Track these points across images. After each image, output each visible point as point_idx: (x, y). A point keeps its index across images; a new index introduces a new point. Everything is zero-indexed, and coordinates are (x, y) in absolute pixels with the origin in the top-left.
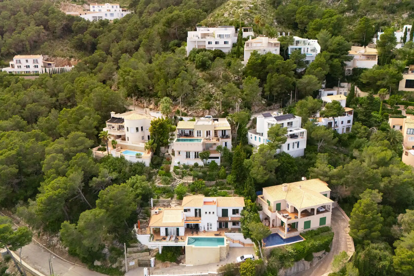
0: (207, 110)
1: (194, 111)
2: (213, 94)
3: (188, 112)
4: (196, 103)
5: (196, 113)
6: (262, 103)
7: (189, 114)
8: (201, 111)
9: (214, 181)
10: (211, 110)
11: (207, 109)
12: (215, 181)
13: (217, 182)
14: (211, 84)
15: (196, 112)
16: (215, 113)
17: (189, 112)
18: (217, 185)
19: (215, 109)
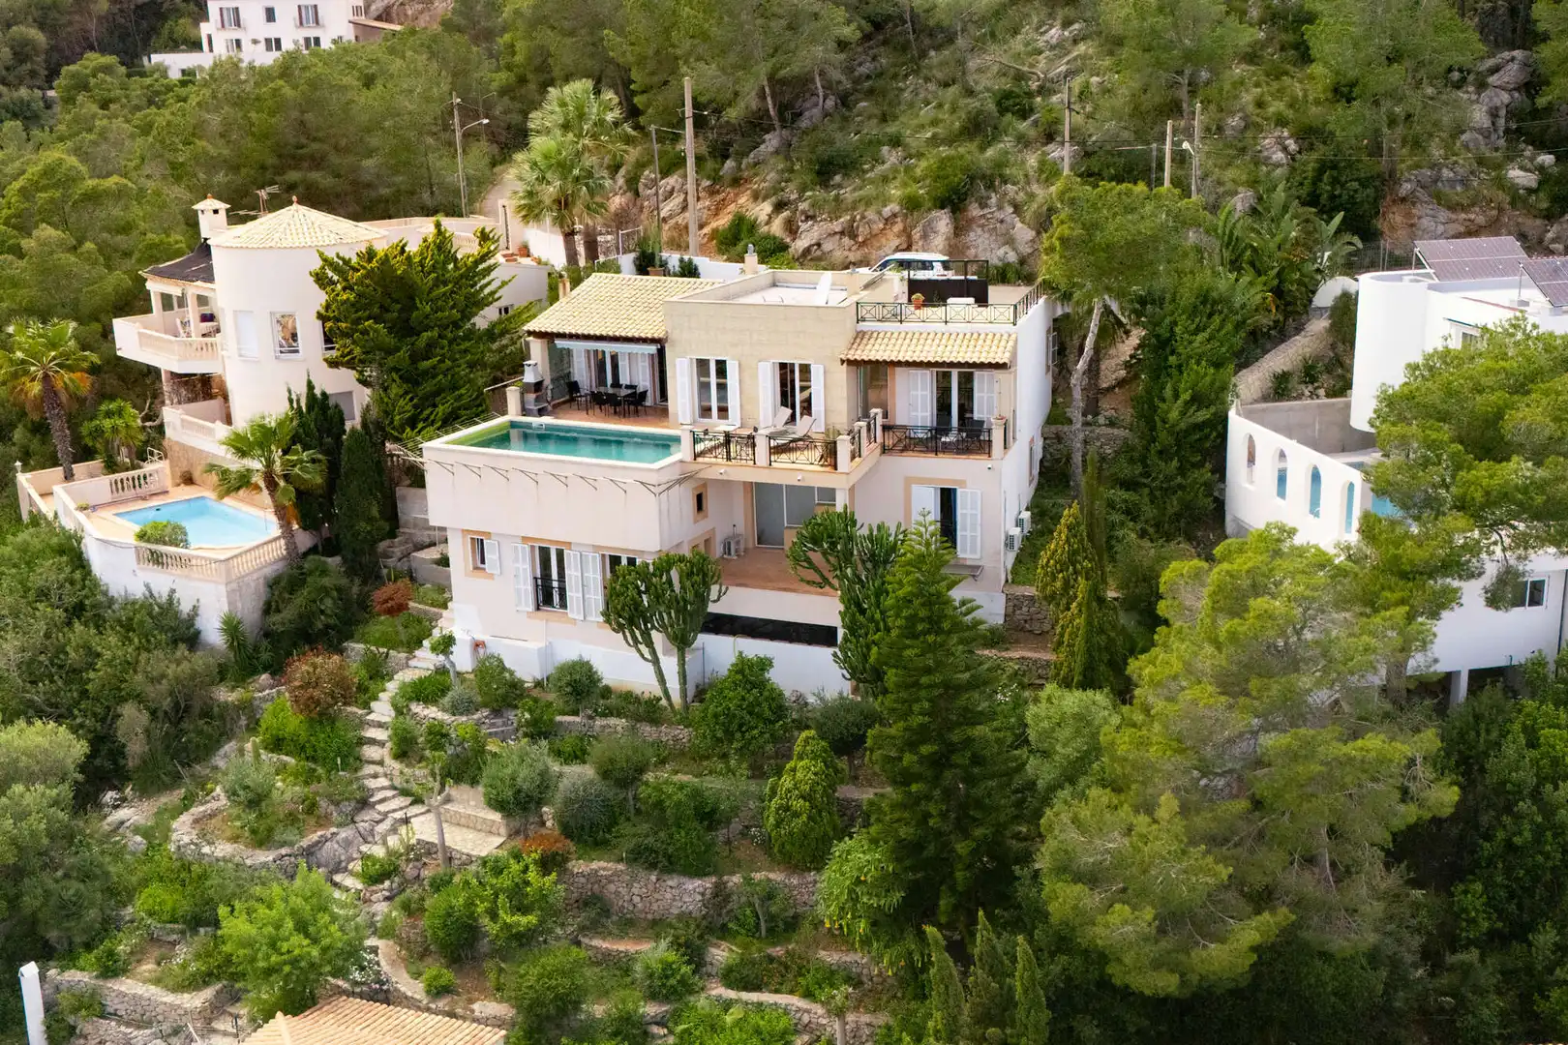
0: (935, 213)
1: (837, 226)
2: (1043, 91)
3: (791, 228)
4: (879, 160)
5: (853, 236)
6: (1501, 183)
7: (801, 244)
8: (889, 221)
9: (700, 873)
10: (974, 211)
11: (941, 204)
12: (708, 883)
13: (720, 895)
14: (1067, 24)
15: (850, 232)
16: (1010, 241)
17: (803, 226)
18: (716, 922)
19: (1017, 209)
